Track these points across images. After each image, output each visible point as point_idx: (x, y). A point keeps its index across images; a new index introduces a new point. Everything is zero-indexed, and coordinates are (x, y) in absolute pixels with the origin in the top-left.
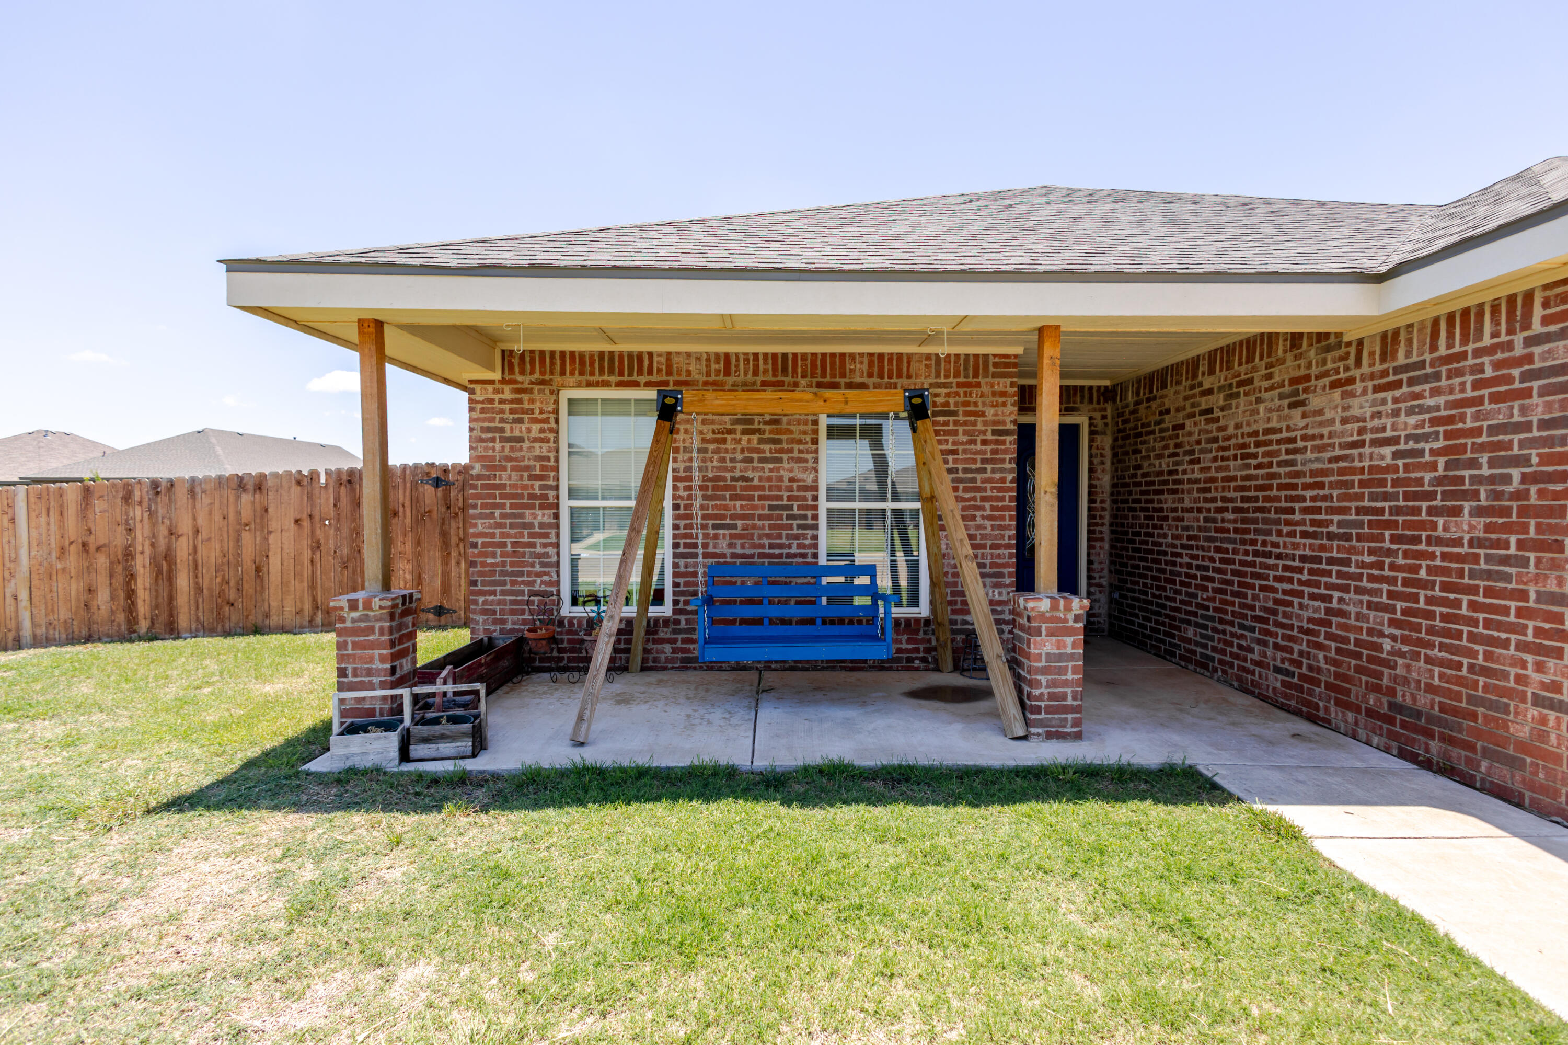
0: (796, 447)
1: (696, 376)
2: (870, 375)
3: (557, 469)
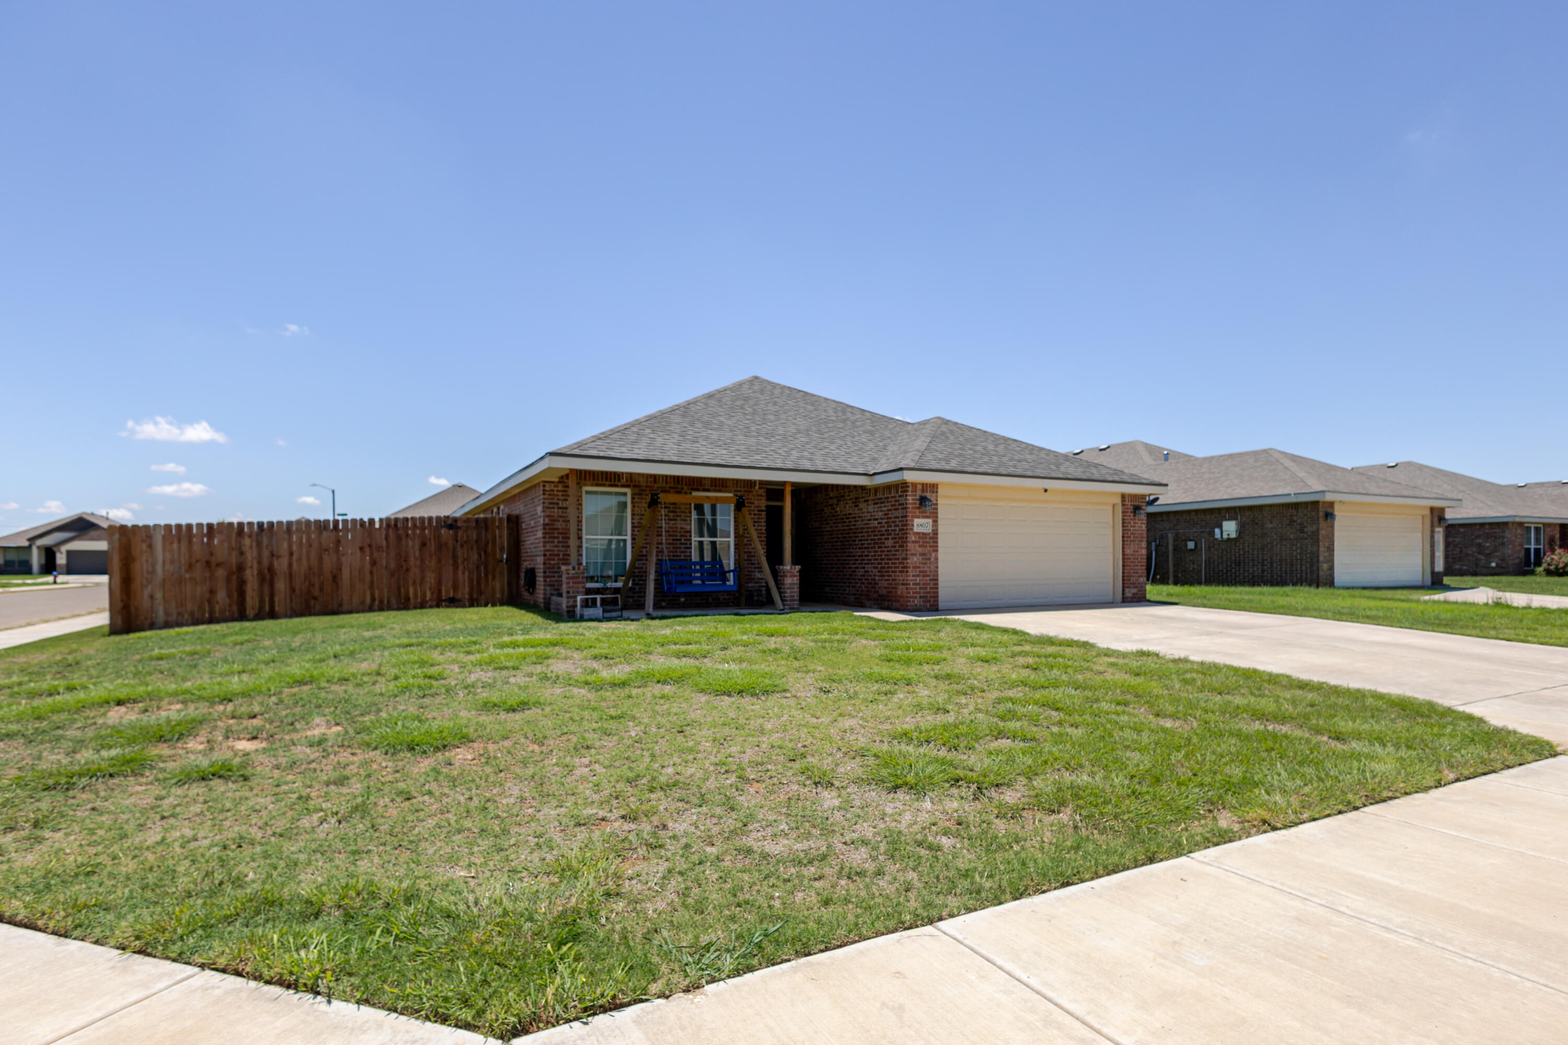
0: (682, 515)
1: (642, 483)
2: (712, 485)
3: (581, 522)
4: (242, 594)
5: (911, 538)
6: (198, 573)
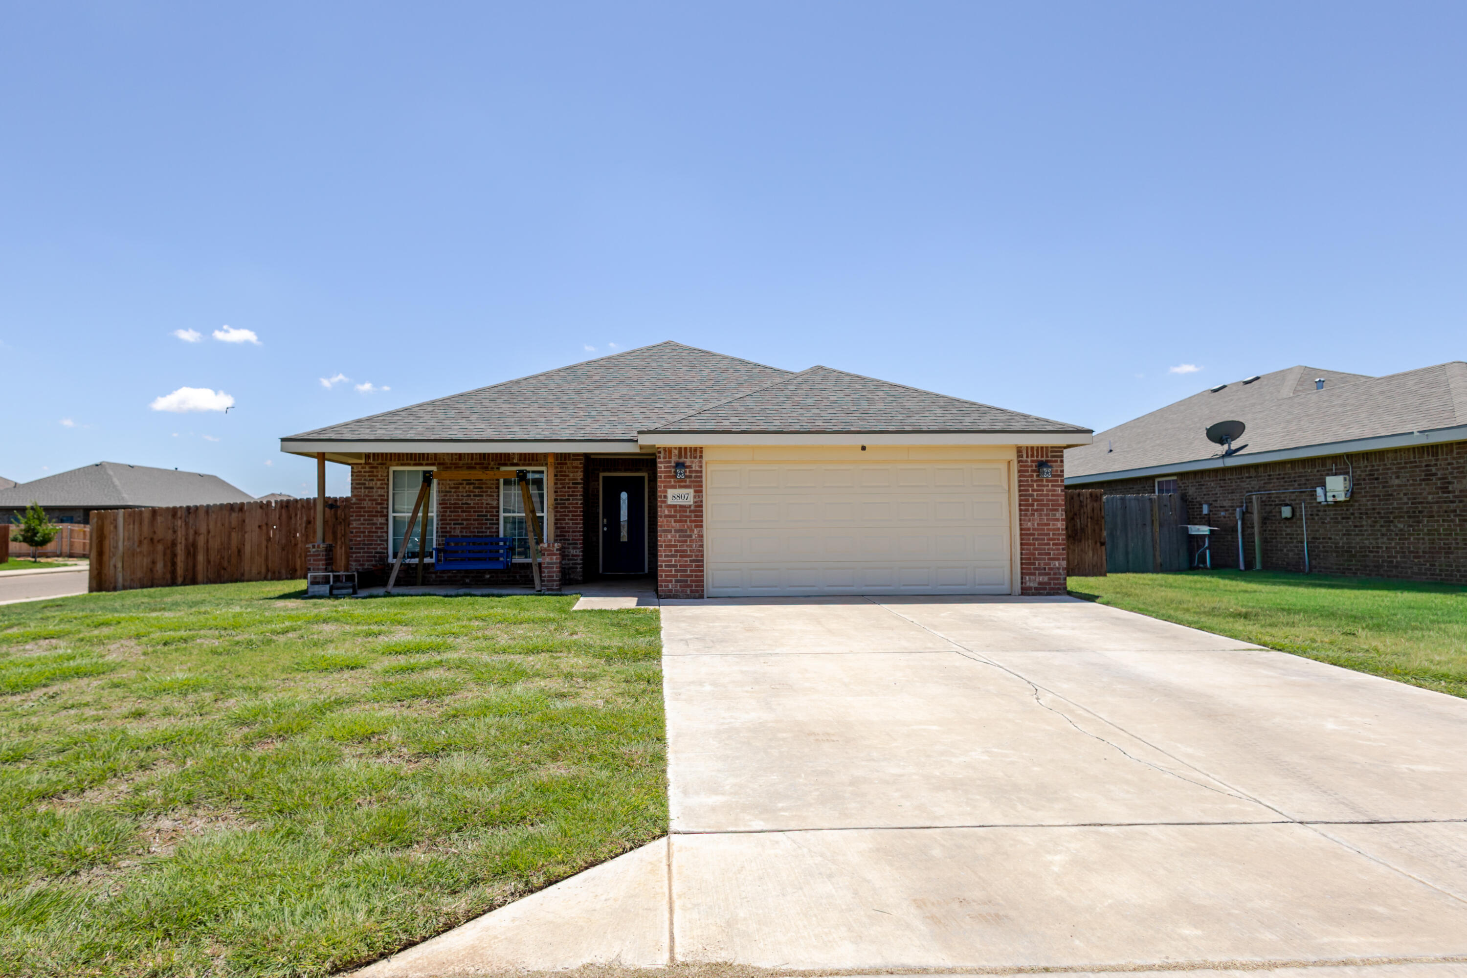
0: (489, 490)
1: (447, 461)
2: (520, 460)
3: (387, 500)
4: (174, 564)
5: (663, 511)
6: (145, 548)
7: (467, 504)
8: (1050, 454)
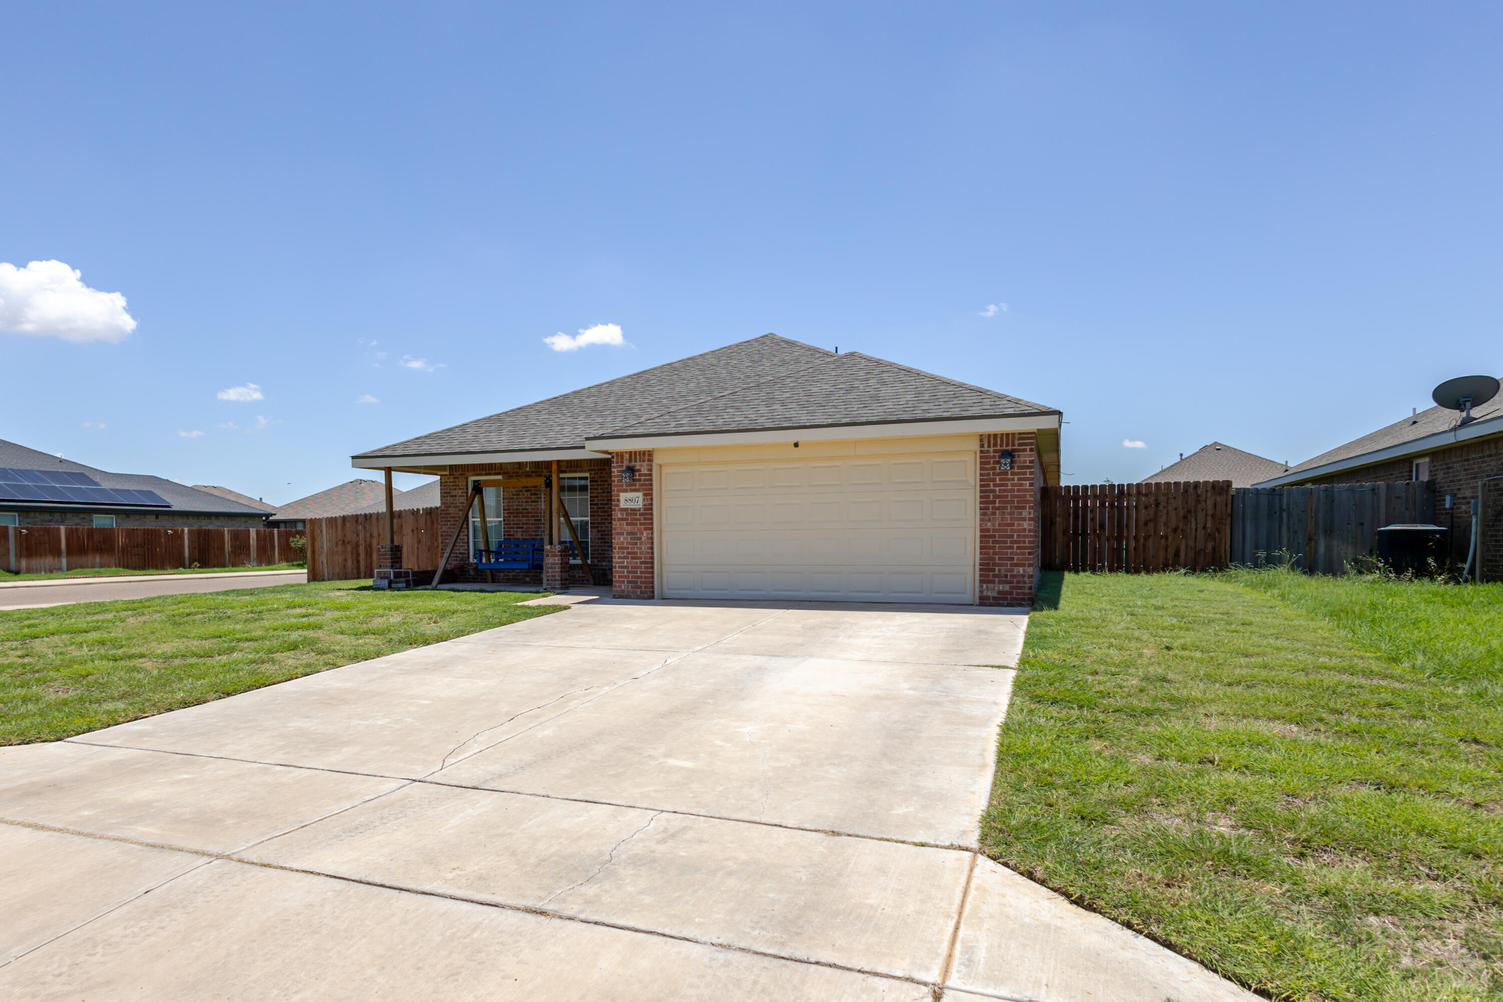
1: (510, 470)
5: (617, 515)
6: (340, 547)
7: (526, 509)
8: (1016, 442)
